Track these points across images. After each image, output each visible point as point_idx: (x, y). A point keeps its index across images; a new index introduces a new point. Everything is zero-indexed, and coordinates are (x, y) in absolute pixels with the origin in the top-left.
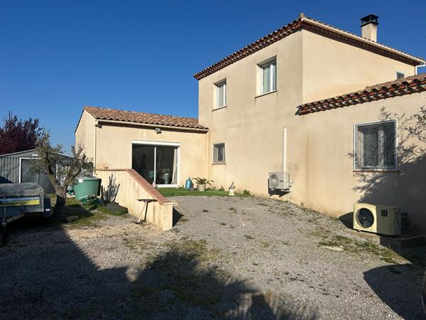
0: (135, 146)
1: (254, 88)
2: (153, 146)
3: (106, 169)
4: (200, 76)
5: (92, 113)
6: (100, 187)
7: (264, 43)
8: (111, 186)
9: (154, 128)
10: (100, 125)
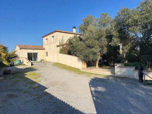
0: (28, 53)
1: (51, 41)
2: (32, 53)
3: (22, 58)
4: (43, 37)
5: (19, 46)
6: (21, 62)
7: (53, 33)
8: (23, 61)
9: (32, 49)
10: (20, 49)
